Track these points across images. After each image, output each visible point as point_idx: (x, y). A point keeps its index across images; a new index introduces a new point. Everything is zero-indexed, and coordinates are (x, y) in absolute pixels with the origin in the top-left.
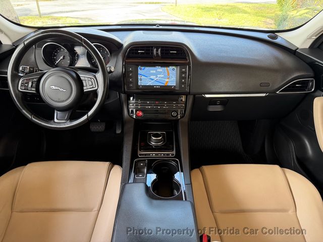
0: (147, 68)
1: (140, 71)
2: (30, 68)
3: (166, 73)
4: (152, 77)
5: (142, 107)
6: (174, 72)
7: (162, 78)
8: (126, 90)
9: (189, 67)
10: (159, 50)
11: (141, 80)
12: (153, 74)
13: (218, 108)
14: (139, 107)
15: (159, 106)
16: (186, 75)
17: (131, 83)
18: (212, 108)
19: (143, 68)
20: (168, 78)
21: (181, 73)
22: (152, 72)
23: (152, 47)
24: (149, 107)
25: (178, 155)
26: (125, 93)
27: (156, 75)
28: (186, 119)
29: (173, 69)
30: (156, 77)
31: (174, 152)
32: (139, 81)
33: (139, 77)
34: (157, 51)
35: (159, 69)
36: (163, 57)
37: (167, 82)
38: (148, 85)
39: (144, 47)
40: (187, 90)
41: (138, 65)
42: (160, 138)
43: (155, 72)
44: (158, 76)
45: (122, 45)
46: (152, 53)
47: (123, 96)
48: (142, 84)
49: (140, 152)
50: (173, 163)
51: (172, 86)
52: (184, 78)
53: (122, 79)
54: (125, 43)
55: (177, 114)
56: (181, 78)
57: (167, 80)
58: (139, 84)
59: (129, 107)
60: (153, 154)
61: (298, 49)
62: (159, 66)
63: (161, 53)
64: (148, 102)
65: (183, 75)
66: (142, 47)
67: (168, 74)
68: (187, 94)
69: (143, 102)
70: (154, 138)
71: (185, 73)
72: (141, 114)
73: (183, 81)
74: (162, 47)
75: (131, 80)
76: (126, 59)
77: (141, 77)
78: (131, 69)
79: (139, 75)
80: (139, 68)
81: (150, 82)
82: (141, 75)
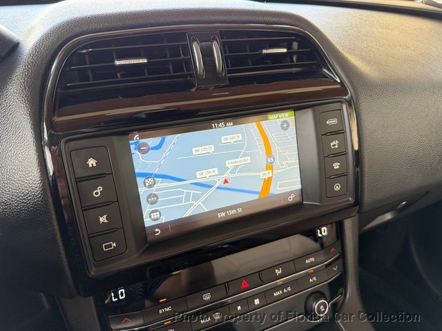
0: (174, 140)
1: (140, 161)
3: (260, 144)
4: (203, 175)
6: (290, 136)
7: (245, 168)
10: (216, 49)
11: (153, 199)
12: (205, 162)
16: (343, 142)
17: (107, 232)
19: (152, 142)
20: (269, 167)
21: (324, 134)
22: (198, 151)
27: (217, 161)
29: (284, 125)
30: (221, 173)
32: (146, 209)
33: (143, 191)
34: (207, 54)
36: (234, 78)
37: (268, 182)
38: (187, 215)
41: (126, 133)
43: (210, 149)
44: (229, 164)
46: (190, 62)
48: (163, 220)
51: (289, 193)
52: (341, 155)
54: (30, 31)
56: (325, 156)
57: (268, 174)
58: (148, 222)
63: (225, 59)
64: (207, 297)
65: (335, 144)
67: (269, 148)
71: (339, 132)
73: (336, 166)
74: (224, 34)
75: (103, 219)
76: (53, 111)
77: (150, 186)
78: (92, 162)
79: (140, 180)
80: (132, 147)
81: (196, 198)
82: (148, 176)
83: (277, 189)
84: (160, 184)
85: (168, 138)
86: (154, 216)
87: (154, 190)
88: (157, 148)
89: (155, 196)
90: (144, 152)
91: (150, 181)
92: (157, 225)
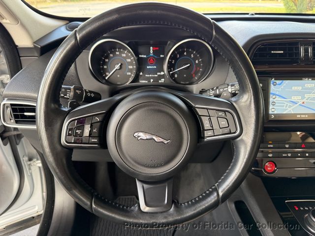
0: (287, 83)
1: (273, 89)
2: (75, 89)
4: (294, 98)
7: (313, 99)
10: (310, 49)
14: (270, 155)
19: (278, 82)
22: (295, 88)
23: (296, 43)
24: (289, 155)
27: (301, 94)
30: (302, 99)
32: (271, 107)
33: (271, 100)
34: (306, 50)
35: (309, 84)
38: (285, 113)
43: (300, 88)
44: (307, 96)
48: (276, 112)
58: (270, 112)
64: (287, 146)
66: (280, 44)
69: (277, 145)
74: (314, 44)
77: (274, 98)
78: (261, 85)
79: (271, 95)
80: (271, 83)
81: (290, 107)
82: (274, 94)
84: (278, 98)
85: (284, 81)
86: (273, 110)
87: (275, 100)
88: (279, 84)
89: (275, 102)
90: (275, 85)
91: (274, 97)
92: (273, 114)
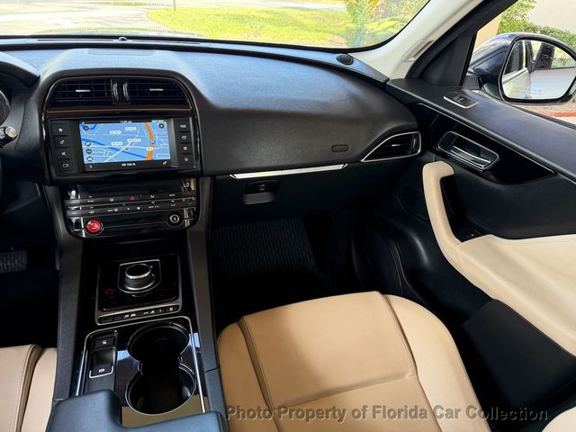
0: (101, 126)
1: (84, 134)
3: (147, 134)
4: (115, 144)
5: (98, 210)
6: (164, 132)
7: (138, 144)
8: (54, 175)
9: (195, 121)
10: (125, 87)
11: (89, 151)
12: (116, 138)
13: (263, 198)
14: (92, 212)
15: (138, 205)
16: (189, 137)
17: (65, 159)
18: (252, 199)
19: (90, 126)
20: (152, 145)
21: (179, 132)
22: (112, 133)
23: (108, 81)
24: (116, 210)
25: (188, 308)
26: (53, 183)
27: (123, 139)
28: (201, 227)
29: (161, 126)
30: (125, 144)
31: (179, 302)
32: (86, 156)
33: (84, 147)
34: (120, 88)
35: (130, 127)
36: (134, 102)
37: (151, 153)
38: (106, 161)
39: (89, 81)
40: (196, 167)
41: (78, 121)
42: (146, 275)
43: (119, 132)
44: (129, 141)
45: (37, 79)
46: (110, 93)
47: (50, 190)
48: (94, 162)
49: (99, 315)
50: (178, 327)
51: (164, 160)
52: (187, 143)
53: (43, 154)
54: (44, 72)
55: (182, 218)
56: (180, 143)
57: (151, 149)
58: (86, 161)
59: (69, 213)
60: (130, 313)
61: (388, 80)
62: (128, 120)
63: (130, 92)
64: (112, 200)
65: (184, 137)
67: (152, 136)
68: (197, 176)
69: (99, 199)
70: (131, 277)
71: (186, 132)
72: (97, 226)
73: (185, 148)
74: (130, 81)
75: (64, 154)
76: (47, 108)
77: (88, 145)
78: (61, 130)
79: (83, 142)
80: (81, 128)
81: (111, 154)
82: (87, 141)
83: (157, 157)
84: (93, 145)
85: (98, 125)
86: (89, 159)
87: (90, 148)
88: (92, 129)
90: (86, 130)
91: (88, 143)
92: (91, 164)
